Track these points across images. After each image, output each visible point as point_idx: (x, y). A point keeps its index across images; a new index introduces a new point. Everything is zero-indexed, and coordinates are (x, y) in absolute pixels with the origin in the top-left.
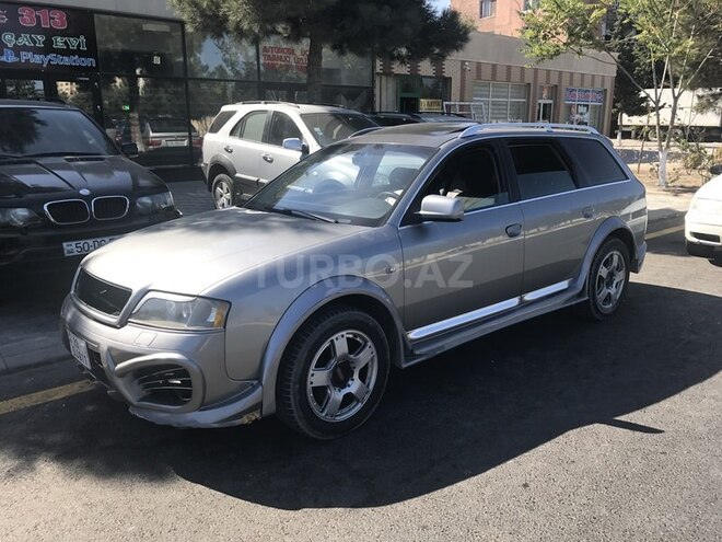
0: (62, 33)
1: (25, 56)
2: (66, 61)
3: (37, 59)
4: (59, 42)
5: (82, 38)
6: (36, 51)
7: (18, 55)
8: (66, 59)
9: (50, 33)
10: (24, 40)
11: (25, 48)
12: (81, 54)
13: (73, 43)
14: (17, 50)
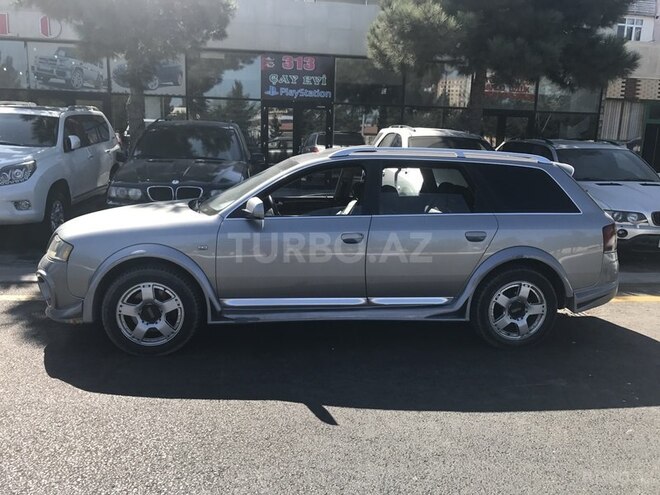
0: (311, 74)
1: (283, 91)
2: (311, 94)
3: (291, 93)
4: (307, 80)
5: (324, 77)
6: (290, 87)
7: (278, 90)
8: (311, 92)
9: (302, 74)
10: (284, 80)
11: (284, 85)
12: (322, 88)
13: (317, 80)
14: (278, 86)
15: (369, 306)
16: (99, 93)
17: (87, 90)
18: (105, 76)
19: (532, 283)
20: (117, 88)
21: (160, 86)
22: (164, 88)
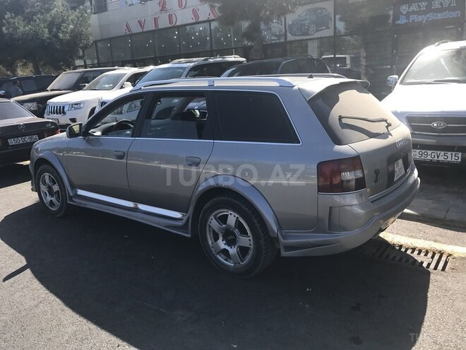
1: (412, 18)
2: (440, 16)
3: (420, 18)
4: (436, 4)
6: (420, 13)
7: (408, 18)
10: (414, 8)
11: (414, 13)
12: (451, 9)
13: (446, 2)
14: (408, 15)
15: (136, 210)
16: (280, 43)
17: (273, 42)
18: (283, 31)
19: (238, 213)
20: (290, 37)
21: (317, 31)
22: (319, 32)
